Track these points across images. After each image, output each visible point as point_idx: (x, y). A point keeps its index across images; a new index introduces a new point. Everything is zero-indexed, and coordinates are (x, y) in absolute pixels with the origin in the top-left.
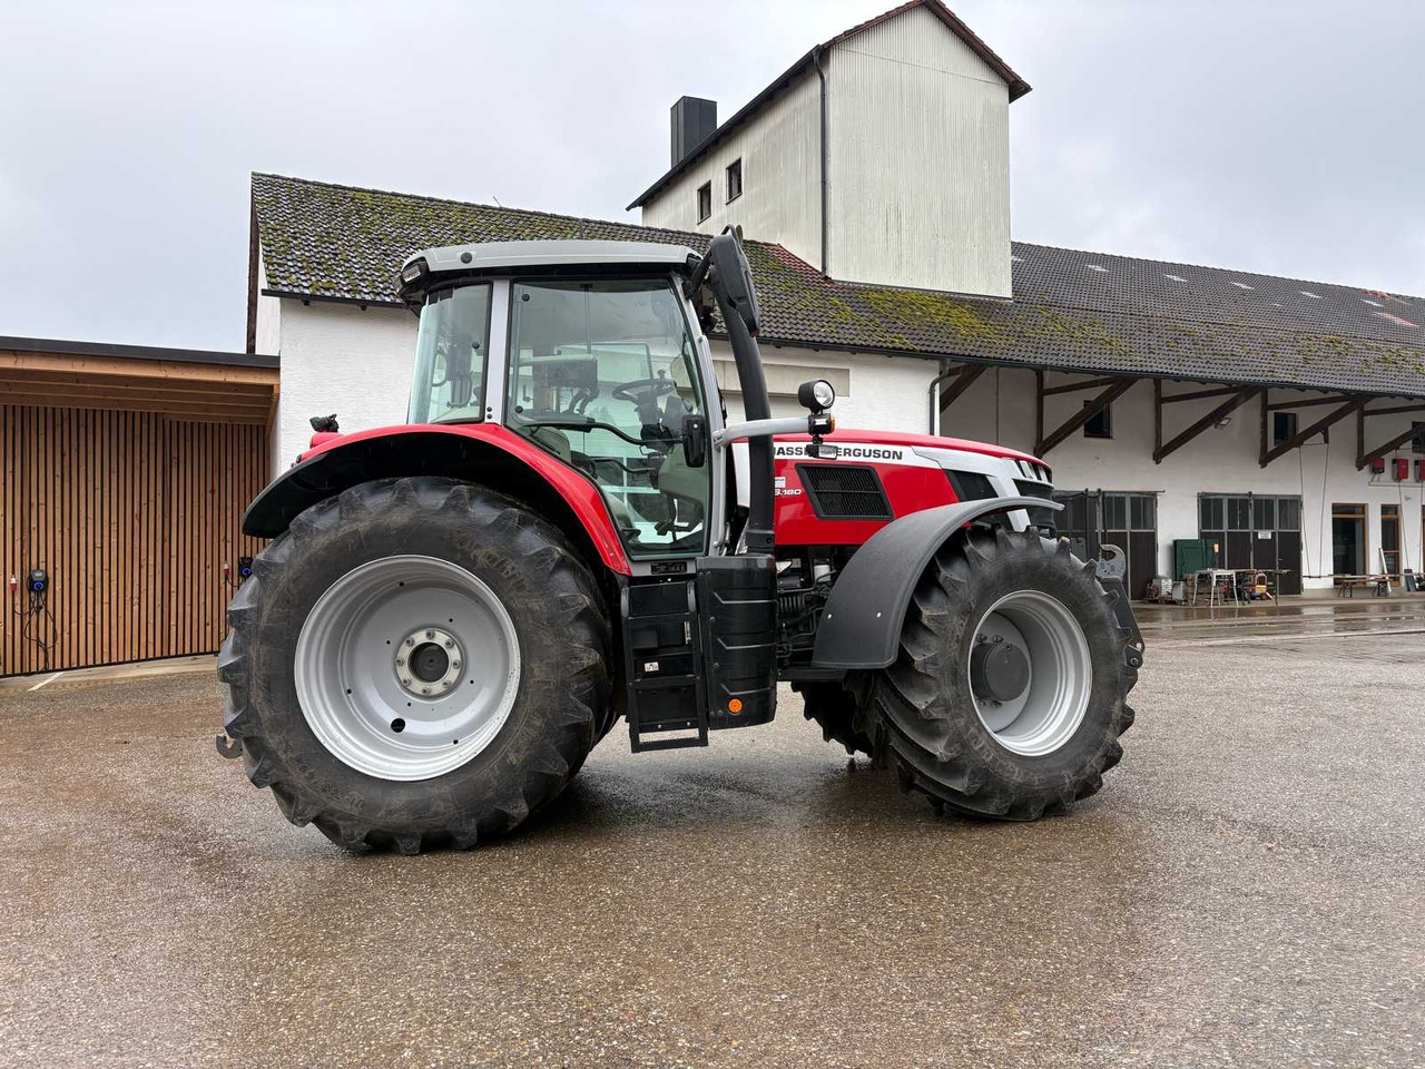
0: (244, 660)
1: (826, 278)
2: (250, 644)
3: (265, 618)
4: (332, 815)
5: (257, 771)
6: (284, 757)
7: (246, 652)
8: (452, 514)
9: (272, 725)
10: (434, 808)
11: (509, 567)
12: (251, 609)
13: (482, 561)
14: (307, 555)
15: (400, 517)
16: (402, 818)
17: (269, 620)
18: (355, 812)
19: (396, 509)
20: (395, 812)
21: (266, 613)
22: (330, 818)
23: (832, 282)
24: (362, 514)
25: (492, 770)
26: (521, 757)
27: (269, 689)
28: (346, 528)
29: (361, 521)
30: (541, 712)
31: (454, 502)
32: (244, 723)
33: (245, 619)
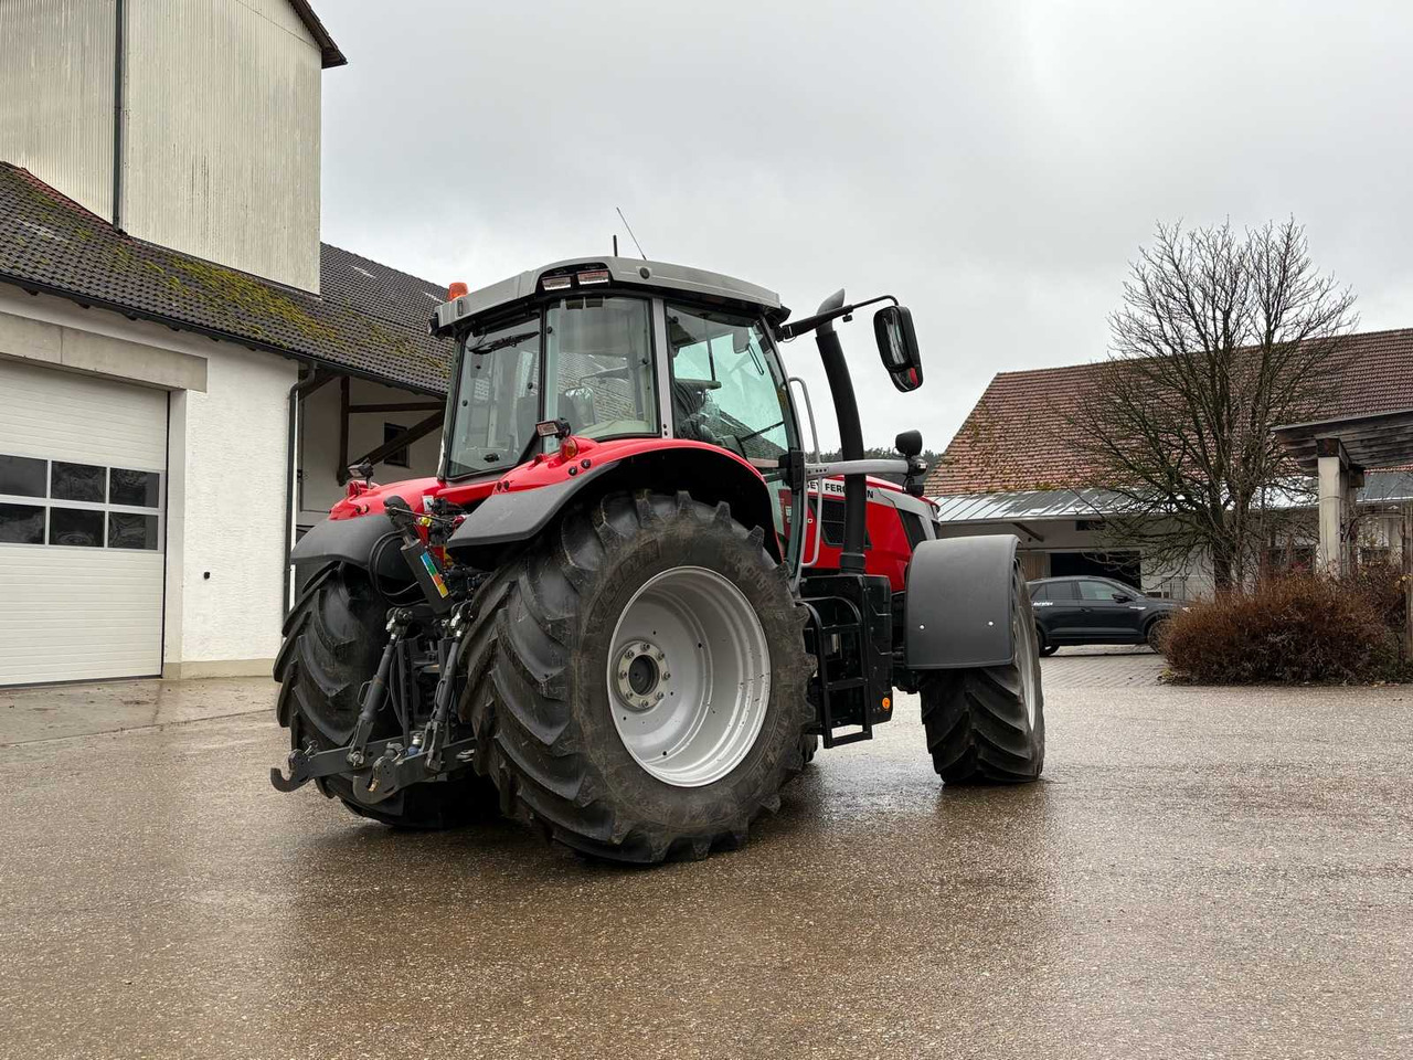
0: (566, 672)
1: (121, 232)
2: (570, 655)
3: (584, 629)
4: (643, 828)
5: (581, 789)
6: (604, 772)
7: (567, 664)
8: (721, 529)
9: (593, 740)
10: (724, 810)
11: (762, 581)
12: (570, 619)
13: (744, 574)
14: (617, 562)
15: (686, 530)
16: (703, 822)
17: (588, 631)
18: (665, 821)
19: (681, 522)
20: (697, 817)
21: (585, 622)
22: (641, 832)
23: (129, 238)
24: (657, 525)
25: (758, 769)
26: (777, 754)
27: (589, 701)
28: (646, 538)
29: (658, 531)
30: (788, 712)
31: (721, 518)
32: (568, 739)
33: (565, 629)
